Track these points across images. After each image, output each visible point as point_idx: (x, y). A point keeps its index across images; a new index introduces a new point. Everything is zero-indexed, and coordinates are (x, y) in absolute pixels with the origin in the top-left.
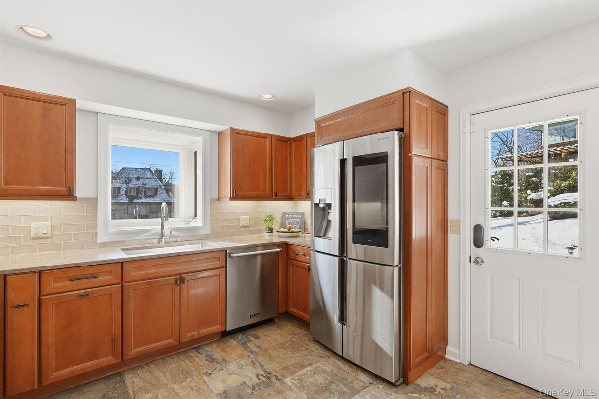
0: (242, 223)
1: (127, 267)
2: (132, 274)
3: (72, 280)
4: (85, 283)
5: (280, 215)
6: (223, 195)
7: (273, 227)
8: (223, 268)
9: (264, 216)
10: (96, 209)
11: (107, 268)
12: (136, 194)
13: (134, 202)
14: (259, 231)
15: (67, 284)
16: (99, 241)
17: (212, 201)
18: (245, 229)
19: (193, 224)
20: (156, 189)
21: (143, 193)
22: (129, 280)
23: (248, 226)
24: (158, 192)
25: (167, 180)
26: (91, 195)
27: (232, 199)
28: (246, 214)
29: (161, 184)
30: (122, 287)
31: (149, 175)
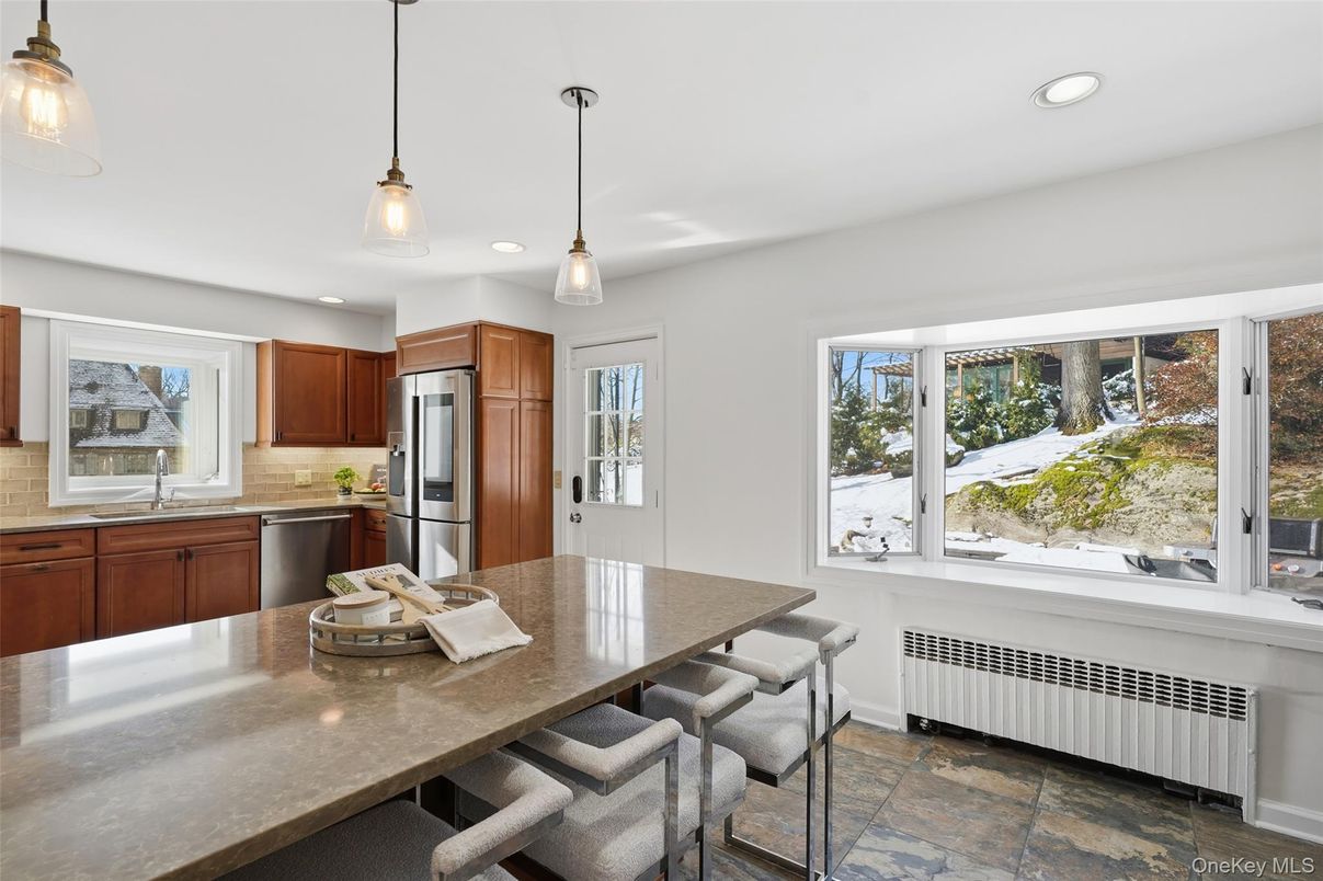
0: (299, 480)
1: (103, 535)
2: (110, 543)
3: (23, 549)
4: (42, 553)
5: (369, 468)
6: (263, 438)
7: (352, 485)
8: (255, 539)
9: (336, 470)
10: (47, 458)
11: (75, 535)
12: (85, 426)
13: (78, 445)
14: (330, 493)
15: (13, 554)
16: (50, 505)
17: (247, 447)
18: (304, 490)
19: (213, 483)
20: (145, 415)
21: (107, 425)
22: (106, 551)
23: (310, 486)
24: (150, 422)
25: (176, 390)
26: (39, 437)
27: (275, 444)
28: (306, 467)
29: (157, 401)
30: (96, 559)
31: (122, 378)
